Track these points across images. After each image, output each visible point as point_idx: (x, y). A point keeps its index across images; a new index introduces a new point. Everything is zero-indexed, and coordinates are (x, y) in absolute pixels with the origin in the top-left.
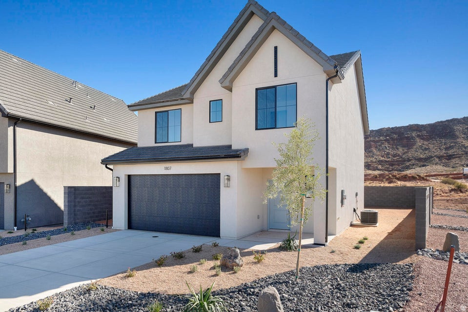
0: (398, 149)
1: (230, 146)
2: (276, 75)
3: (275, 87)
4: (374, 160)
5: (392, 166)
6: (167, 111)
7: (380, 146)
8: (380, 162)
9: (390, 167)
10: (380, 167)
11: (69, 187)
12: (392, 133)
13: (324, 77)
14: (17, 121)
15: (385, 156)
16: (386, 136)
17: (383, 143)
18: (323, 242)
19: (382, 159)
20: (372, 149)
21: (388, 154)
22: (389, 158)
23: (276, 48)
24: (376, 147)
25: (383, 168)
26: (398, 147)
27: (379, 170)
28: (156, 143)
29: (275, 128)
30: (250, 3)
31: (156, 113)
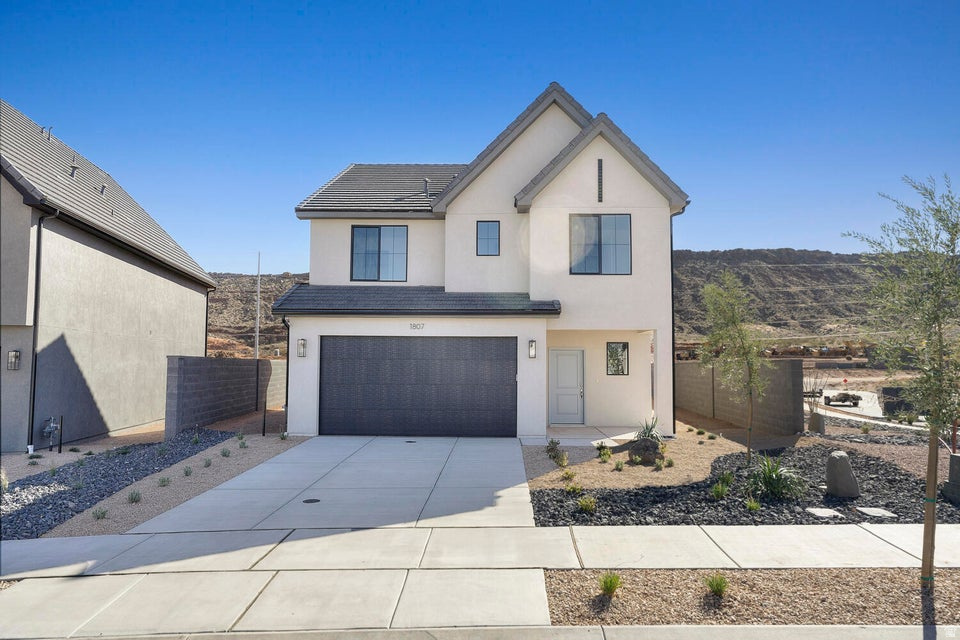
1: (527, 296)
2: (600, 200)
3: (598, 216)
6: (379, 227)
11: (181, 358)
13: (667, 213)
14: (46, 213)
18: (671, 434)
23: (600, 161)
28: (352, 280)
29: (599, 273)
30: (555, 87)
31: (353, 227)
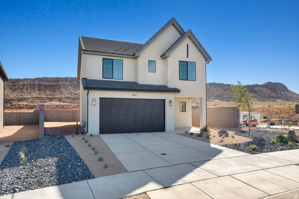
0: (77, 90)
2: (188, 57)
3: (187, 62)
4: (64, 97)
5: (74, 100)
6: (112, 60)
7: (67, 88)
8: (67, 98)
9: (74, 101)
10: (67, 101)
12: (73, 80)
13: (205, 63)
15: (70, 94)
16: (70, 82)
17: (68, 86)
19: (68, 96)
20: (62, 89)
21: (71, 93)
22: (72, 95)
23: (188, 45)
24: (64, 88)
25: (69, 101)
26: (77, 89)
27: (66, 102)
28: (103, 78)
29: (187, 80)
30: (173, 19)
31: (103, 59)
